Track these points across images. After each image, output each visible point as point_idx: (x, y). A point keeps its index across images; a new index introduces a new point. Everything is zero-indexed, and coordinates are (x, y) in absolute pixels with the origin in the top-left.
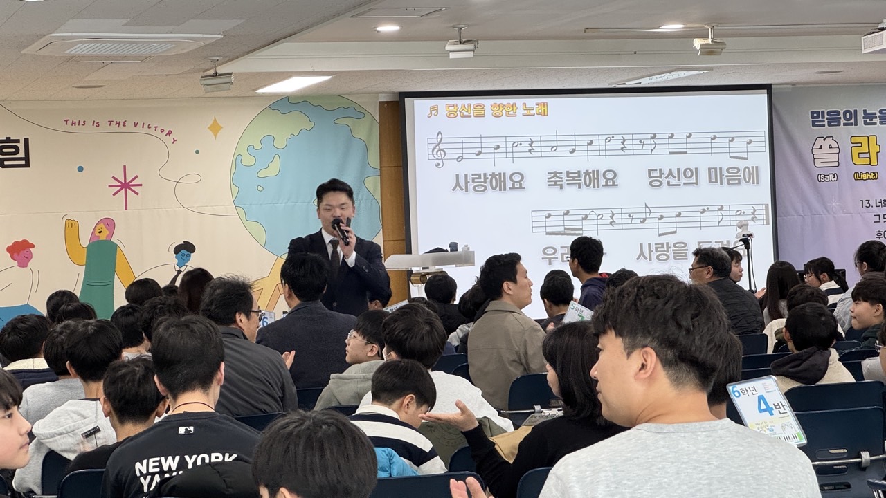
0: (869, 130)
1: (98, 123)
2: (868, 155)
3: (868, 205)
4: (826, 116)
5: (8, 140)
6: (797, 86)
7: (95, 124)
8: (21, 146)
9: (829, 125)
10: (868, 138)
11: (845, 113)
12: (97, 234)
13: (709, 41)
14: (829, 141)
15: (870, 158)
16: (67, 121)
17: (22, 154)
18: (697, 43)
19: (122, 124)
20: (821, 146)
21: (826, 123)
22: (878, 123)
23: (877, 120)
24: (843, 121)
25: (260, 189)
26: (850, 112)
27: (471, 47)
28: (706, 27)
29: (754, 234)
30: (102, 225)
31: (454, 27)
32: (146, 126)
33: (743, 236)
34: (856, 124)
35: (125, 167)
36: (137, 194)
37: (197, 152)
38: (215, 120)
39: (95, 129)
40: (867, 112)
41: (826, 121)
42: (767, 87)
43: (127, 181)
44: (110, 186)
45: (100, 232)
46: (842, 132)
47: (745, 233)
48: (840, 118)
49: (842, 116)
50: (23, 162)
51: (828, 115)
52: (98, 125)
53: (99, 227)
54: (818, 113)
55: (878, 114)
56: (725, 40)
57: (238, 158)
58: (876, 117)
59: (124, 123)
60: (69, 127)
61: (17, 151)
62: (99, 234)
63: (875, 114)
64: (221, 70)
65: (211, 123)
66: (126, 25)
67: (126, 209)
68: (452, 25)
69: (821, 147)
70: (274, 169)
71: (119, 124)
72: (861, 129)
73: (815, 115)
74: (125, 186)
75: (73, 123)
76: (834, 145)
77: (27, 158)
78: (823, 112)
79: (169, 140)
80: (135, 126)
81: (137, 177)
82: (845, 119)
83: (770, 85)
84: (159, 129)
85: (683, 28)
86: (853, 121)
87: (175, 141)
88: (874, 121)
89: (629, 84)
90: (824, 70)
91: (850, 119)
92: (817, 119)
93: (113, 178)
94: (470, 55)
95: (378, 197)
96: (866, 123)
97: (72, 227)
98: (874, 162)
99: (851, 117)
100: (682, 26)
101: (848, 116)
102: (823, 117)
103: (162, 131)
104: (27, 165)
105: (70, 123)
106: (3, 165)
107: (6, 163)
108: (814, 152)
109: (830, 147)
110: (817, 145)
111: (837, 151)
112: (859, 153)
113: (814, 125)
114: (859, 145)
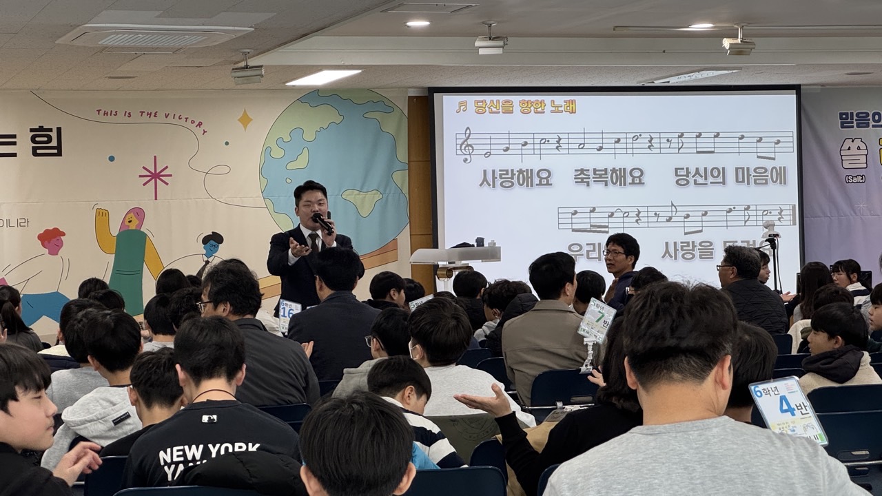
1: (129, 113)
4: (855, 118)
5: (41, 129)
6: (828, 87)
7: (127, 114)
8: (54, 135)
9: (858, 126)
11: (874, 114)
12: (127, 223)
13: (739, 41)
14: (858, 142)
16: (99, 111)
17: (54, 143)
18: (727, 43)
19: (153, 114)
20: (850, 147)
21: (855, 124)
24: (872, 123)
25: (289, 181)
26: (878, 114)
27: (500, 43)
28: (736, 26)
29: (781, 234)
30: (132, 214)
31: (483, 23)
32: (177, 117)
33: (770, 236)
35: (155, 157)
36: (167, 184)
37: (227, 143)
38: (245, 112)
39: (127, 119)
42: (796, 88)
43: (157, 172)
44: (140, 176)
45: (130, 222)
46: (871, 134)
47: (772, 233)
48: (869, 120)
49: (870, 117)
50: (55, 151)
51: (857, 116)
52: (130, 116)
53: (130, 215)
54: (846, 114)
56: (754, 40)
57: (267, 151)
59: (156, 114)
60: (101, 117)
61: (50, 140)
62: (129, 224)
64: (251, 63)
65: (240, 115)
66: (159, 16)
67: (156, 199)
68: (481, 21)
69: (849, 149)
70: (303, 161)
71: (151, 114)
73: (844, 116)
74: (155, 176)
75: (106, 113)
76: (863, 146)
77: (59, 147)
78: (852, 114)
79: (199, 131)
80: (166, 117)
81: (167, 167)
82: (874, 120)
83: (799, 86)
84: (189, 121)
85: (712, 28)
87: (205, 132)
89: (657, 83)
90: (853, 71)
91: (879, 120)
92: (845, 120)
93: (144, 168)
94: (500, 51)
95: (406, 190)
97: (102, 216)
100: (711, 25)
101: (877, 117)
102: (852, 118)
103: (193, 122)
104: (59, 154)
105: (102, 113)
106: (35, 154)
107: (39, 151)
108: (842, 153)
109: (859, 148)
110: (846, 147)
111: (865, 152)
113: (842, 126)
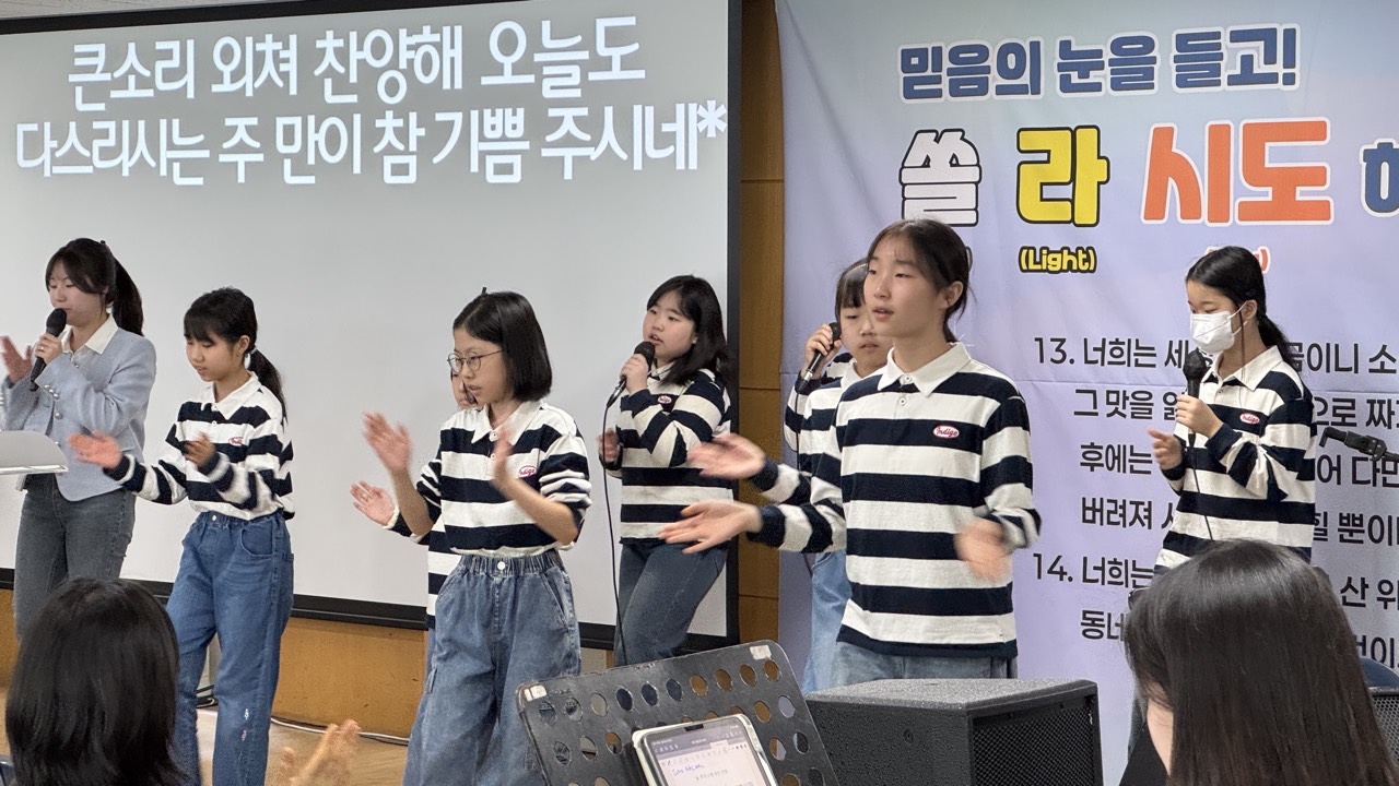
0: (1075, 109)
2: (1066, 192)
3: (1059, 356)
4: (947, 64)
9: (955, 92)
10: (1074, 134)
11: (1004, 51)
14: (952, 143)
15: (1072, 201)
20: (928, 159)
21: (945, 86)
22: (1106, 85)
23: (1103, 76)
24: (995, 79)
26: (1016, 49)
34: (1036, 91)
40: (1074, 46)
41: (946, 79)
46: (993, 114)
48: (987, 70)
49: (992, 62)
51: (951, 61)
54: (922, 53)
55: (1108, 55)
58: (1101, 66)
63: (1099, 53)
69: (927, 164)
72: (1052, 104)
73: (915, 61)
76: (967, 156)
78: (937, 51)
82: (1004, 71)
86: (1025, 79)
88: (1094, 76)
91: (1018, 73)
92: (919, 74)
96: (1066, 86)
98: (1085, 214)
99: (1020, 64)
101: (1012, 61)
102: (938, 67)
108: (908, 176)
109: (954, 162)
110: (916, 158)
111: (973, 174)
112: (1042, 184)
113: (910, 94)
114: (1044, 157)
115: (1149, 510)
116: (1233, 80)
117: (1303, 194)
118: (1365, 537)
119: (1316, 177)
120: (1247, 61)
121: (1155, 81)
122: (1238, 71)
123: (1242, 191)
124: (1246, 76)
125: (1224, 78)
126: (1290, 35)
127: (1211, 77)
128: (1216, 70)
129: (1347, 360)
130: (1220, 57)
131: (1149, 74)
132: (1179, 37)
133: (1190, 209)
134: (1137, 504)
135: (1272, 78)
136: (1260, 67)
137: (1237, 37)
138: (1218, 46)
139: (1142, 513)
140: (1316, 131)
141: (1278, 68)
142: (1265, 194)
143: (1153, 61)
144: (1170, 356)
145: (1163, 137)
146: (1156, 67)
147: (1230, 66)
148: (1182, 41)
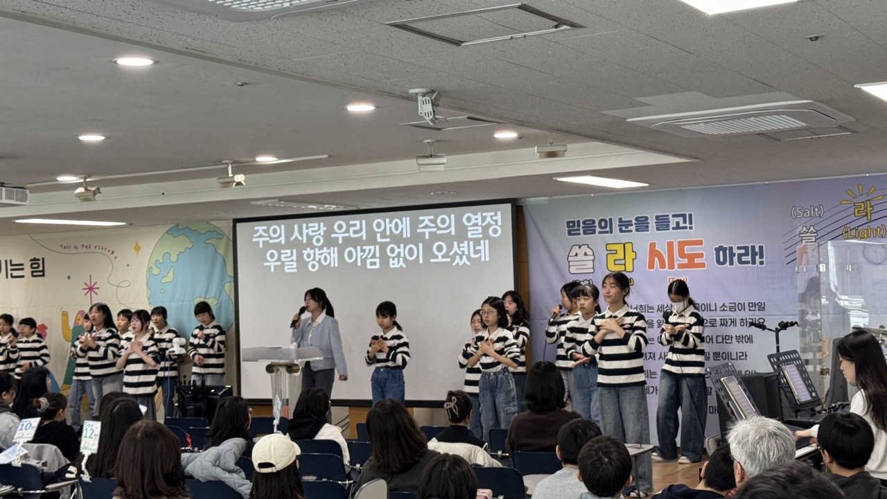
0: (625, 237)
2: (623, 262)
4: (582, 225)
5: (35, 259)
6: (554, 197)
7: (75, 248)
8: (40, 262)
9: (585, 233)
10: (624, 245)
11: (600, 221)
12: (77, 321)
14: (584, 249)
15: (625, 265)
16: (62, 246)
17: (41, 269)
21: (581, 231)
22: (634, 230)
23: (633, 228)
24: (598, 229)
25: (163, 291)
26: (604, 220)
30: (79, 315)
32: (100, 248)
34: (611, 232)
35: (90, 276)
36: (97, 294)
37: (128, 265)
38: (137, 243)
39: (76, 251)
40: (623, 220)
42: (512, 201)
43: (92, 286)
44: (83, 289)
45: (79, 320)
46: (598, 240)
48: (595, 227)
49: (597, 224)
50: (41, 274)
52: (77, 248)
54: (573, 222)
55: (634, 222)
57: (150, 269)
58: (632, 225)
59: (89, 246)
60: (64, 250)
61: (38, 267)
63: (631, 221)
65: (134, 245)
69: (576, 255)
70: (170, 278)
71: (86, 247)
72: (617, 236)
73: (571, 224)
74: (91, 289)
75: (65, 247)
76: (590, 252)
77: (43, 271)
78: (579, 222)
79: (112, 257)
80: (95, 248)
81: (97, 283)
82: (601, 227)
84: (107, 250)
86: (608, 229)
87: (116, 258)
88: (630, 228)
91: (605, 227)
92: (572, 228)
93: (85, 283)
96: (621, 231)
97: (65, 315)
98: (629, 268)
99: (606, 225)
101: (603, 224)
102: (579, 226)
103: (109, 251)
104: (43, 275)
106: (33, 276)
107: (35, 274)
108: (570, 259)
109: (586, 254)
110: (573, 253)
111: (592, 258)
112: (615, 260)
113: (570, 234)
114: (615, 252)
115: (654, 355)
116: (674, 228)
117: (697, 261)
118: (721, 358)
119: (701, 256)
120: (678, 223)
121: (649, 229)
122: (675, 226)
123: (678, 260)
124: (678, 227)
125: (671, 228)
126: (690, 215)
127: (667, 227)
128: (668, 226)
129: (713, 308)
130: (669, 222)
131: (647, 227)
132: (656, 216)
133: (663, 266)
134: (650, 353)
135: (686, 228)
136: (682, 225)
137: (674, 216)
138: (668, 219)
139: (652, 356)
140: (700, 243)
141: (687, 225)
142: (686, 261)
143: (648, 223)
144: (658, 309)
145: (653, 245)
146: (650, 225)
147: (672, 225)
148: (657, 217)
